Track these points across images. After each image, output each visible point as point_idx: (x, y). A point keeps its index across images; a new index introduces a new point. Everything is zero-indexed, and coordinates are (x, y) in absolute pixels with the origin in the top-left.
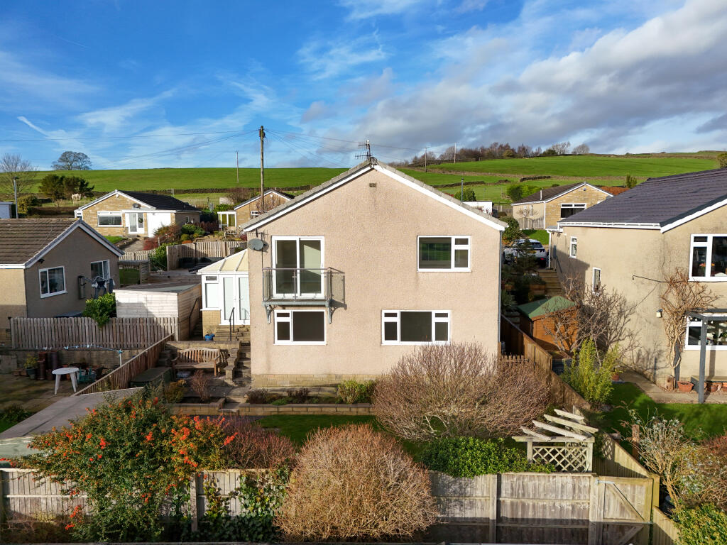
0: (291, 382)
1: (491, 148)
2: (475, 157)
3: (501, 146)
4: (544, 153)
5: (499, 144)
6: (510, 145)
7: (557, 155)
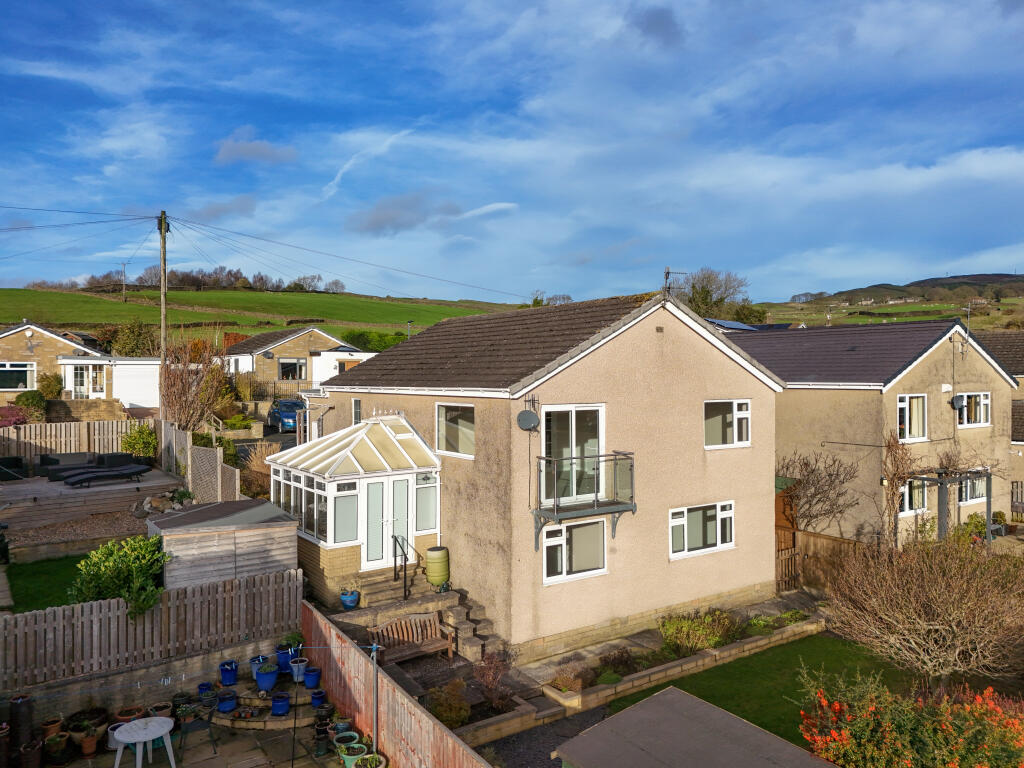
0: (567, 645)
1: (216, 273)
2: (193, 285)
3: (230, 272)
4: (289, 287)
5: (227, 270)
6: (242, 271)
7: (307, 292)
